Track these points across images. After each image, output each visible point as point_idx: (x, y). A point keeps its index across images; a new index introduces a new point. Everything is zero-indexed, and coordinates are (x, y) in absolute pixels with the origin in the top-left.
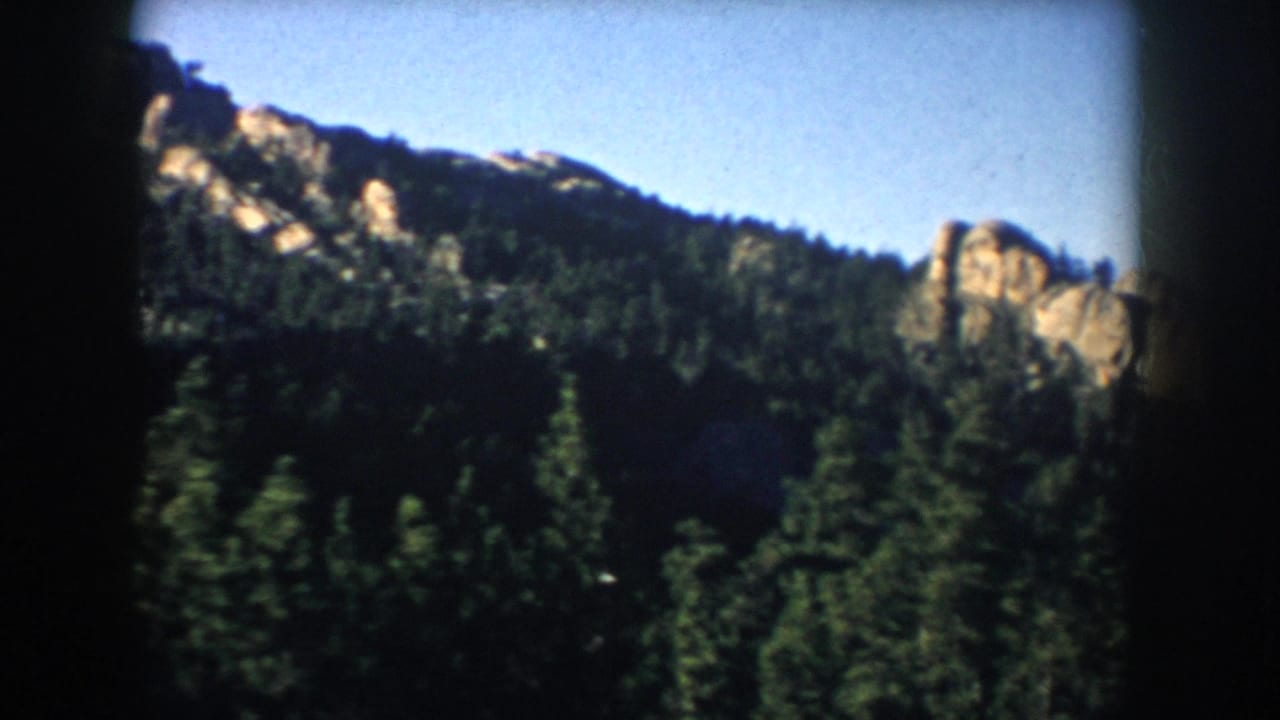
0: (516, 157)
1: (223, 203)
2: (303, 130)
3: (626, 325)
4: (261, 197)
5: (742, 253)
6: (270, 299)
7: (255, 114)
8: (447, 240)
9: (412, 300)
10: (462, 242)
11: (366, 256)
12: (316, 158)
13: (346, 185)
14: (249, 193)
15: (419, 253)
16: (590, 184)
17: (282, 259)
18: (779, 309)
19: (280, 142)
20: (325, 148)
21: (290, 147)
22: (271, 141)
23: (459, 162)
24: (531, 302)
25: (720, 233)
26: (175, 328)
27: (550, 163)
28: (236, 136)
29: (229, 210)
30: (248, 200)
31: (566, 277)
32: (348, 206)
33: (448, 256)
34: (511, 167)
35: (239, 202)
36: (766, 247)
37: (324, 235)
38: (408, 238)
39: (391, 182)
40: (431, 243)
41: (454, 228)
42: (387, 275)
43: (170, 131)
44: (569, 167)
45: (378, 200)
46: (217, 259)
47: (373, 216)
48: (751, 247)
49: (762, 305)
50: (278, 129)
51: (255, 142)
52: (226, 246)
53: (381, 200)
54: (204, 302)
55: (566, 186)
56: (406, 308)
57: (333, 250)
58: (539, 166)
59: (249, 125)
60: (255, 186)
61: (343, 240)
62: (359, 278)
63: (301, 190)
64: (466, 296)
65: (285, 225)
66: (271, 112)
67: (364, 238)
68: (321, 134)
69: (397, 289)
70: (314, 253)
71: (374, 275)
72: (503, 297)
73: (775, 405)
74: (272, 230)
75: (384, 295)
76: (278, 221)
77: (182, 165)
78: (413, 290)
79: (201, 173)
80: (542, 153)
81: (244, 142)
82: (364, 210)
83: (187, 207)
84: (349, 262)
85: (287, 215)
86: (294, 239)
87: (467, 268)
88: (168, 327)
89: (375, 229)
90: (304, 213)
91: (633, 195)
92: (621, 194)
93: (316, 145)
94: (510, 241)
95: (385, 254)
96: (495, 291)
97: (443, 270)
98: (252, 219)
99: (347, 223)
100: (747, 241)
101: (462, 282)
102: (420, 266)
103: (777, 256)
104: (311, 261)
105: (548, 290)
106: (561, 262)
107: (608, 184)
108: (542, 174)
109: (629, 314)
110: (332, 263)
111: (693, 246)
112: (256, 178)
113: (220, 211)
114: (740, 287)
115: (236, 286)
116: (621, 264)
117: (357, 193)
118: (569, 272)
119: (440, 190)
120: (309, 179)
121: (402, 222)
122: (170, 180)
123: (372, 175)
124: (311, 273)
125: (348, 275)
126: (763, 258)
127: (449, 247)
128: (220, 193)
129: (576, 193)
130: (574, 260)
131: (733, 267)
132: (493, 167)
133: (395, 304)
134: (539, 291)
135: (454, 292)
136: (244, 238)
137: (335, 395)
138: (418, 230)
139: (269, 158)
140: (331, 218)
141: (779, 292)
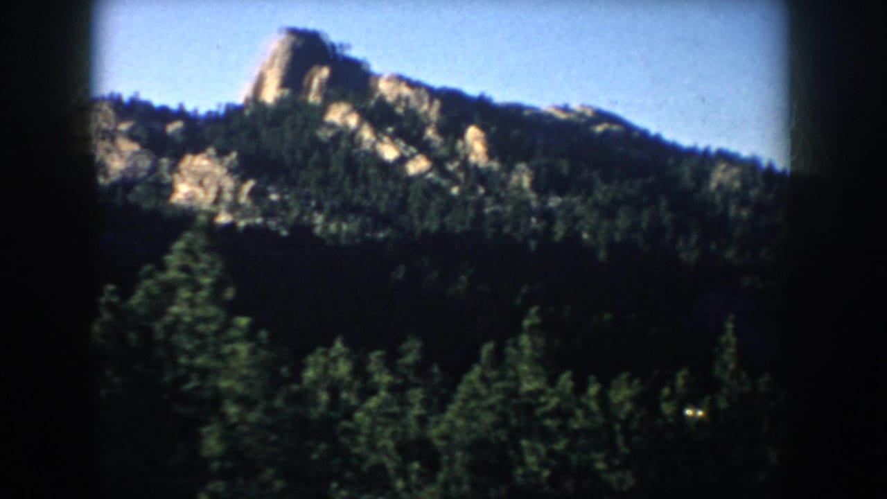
0: (565, 109)
1: (368, 141)
2: (423, 91)
3: (644, 225)
4: (393, 138)
5: (719, 175)
6: (403, 206)
7: (389, 80)
8: (522, 166)
9: (498, 208)
10: (531, 168)
11: (467, 177)
12: (432, 111)
13: (453, 128)
14: (386, 134)
15: (503, 176)
16: (615, 128)
17: (410, 180)
18: (745, 213)
19: (407, 100)
20: (437, 103)
21: (414, 103)
22: (399, 98)
23: (527, 113)
24: (579, 209)
25: (704, 161)
26: (339, 227)
27: (589, 113)
28: (377, 95)
29: (373, 145)
30: (386, 139)
31: (602, 193)
32: (454, 143)
33: (523, 178)
34: (562, 116)
35: (379, 140)
36: (735, 171)
37: (438, 163)
38: (495, 165)
39: (483, 128)
40: (509, 168)
41: (526, 158)
42: (481, 191)
43: (331, 91)
44: (601, 116)
45: (474, 140)
46: (366, 179)
47: (472, 150)
48: (724, 171)
49: (732, 210)
50: (406, 91)
51: (390, 99)
52: (372, 171)
53: (476, 139)
54: (357, 210)
55: (599, 129)
56: (494, 213)
57: (445, 174)
58: (581, 115)
59: (384, 87)
60: (390, 129)
61: (451, 167)
62: (462, 193)
63: (421, 132)
64: (534, 204)
65: (412, 156)
66: (400, 79)
67: (465, 164)
68: (433, 93)
69: (489, 200)
70: (430, 175)
71: (473, 190)
72: (560, 207)
73: (747, 281)
74: (402, 160)
75: (480, 205)
76: (407, 154)
77: (340, 115)
78: (499, 200)
79: (353, 121)
80: (583, 106)
81: (382, 99)
82: (465, 146)
83: (344, 144)
84: (456, 182)
85: (412, 150)
86: (418, 165)
87: (535, 185)
88: (333, 227)
89: (473, 159)
90: (424, 148)
91: (644, 134)
92: (636, 134)
93: (431, 102)
94: (564, 167)
95: (481, 176)
96: (554, 202)
97: (519, 188)
98: (389, 152)
99: (453, 155)
100: (722, 166)
101: (532, 196)
102: (504, 184)
103: (742, 177)
104: (429, 181)
105: (590, 201)
106: (598, 182)
107: (628, 128)
108: (583, 120)
109: (645, 218)
110: (444, 183)
111: (686, 171)
112: (390, 125)
113: (367, 147)
114: (718, 198)
115: (379, 198)
116: (639, 182)
117: (461, 134)
118: (605, 188)
119: (516, 132)
120: (428, 124)
121: (491, 154)
122: (332, 126)
123: (470, 122)
124: (431, 190)
125: (455, 191)
126: (733, 179)
127: (523, 171)
128: (367, 134)
129: (606, 133)
130: (607, 179)
131: (713, 185)
132: (550, 116)
133: (487, 211)
134: (584, 202)
135: (527, 203)
136: (384, 166)
137: (463, 278)
138: (502, 160)
139: (400, 110)
140: (443, 152)
141: (744, 202)
